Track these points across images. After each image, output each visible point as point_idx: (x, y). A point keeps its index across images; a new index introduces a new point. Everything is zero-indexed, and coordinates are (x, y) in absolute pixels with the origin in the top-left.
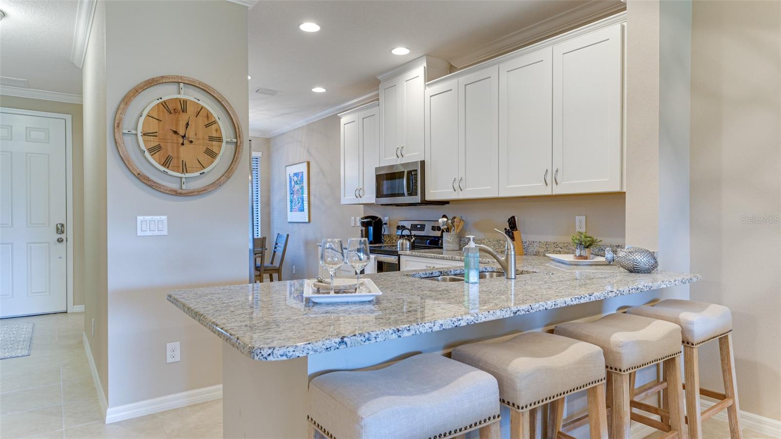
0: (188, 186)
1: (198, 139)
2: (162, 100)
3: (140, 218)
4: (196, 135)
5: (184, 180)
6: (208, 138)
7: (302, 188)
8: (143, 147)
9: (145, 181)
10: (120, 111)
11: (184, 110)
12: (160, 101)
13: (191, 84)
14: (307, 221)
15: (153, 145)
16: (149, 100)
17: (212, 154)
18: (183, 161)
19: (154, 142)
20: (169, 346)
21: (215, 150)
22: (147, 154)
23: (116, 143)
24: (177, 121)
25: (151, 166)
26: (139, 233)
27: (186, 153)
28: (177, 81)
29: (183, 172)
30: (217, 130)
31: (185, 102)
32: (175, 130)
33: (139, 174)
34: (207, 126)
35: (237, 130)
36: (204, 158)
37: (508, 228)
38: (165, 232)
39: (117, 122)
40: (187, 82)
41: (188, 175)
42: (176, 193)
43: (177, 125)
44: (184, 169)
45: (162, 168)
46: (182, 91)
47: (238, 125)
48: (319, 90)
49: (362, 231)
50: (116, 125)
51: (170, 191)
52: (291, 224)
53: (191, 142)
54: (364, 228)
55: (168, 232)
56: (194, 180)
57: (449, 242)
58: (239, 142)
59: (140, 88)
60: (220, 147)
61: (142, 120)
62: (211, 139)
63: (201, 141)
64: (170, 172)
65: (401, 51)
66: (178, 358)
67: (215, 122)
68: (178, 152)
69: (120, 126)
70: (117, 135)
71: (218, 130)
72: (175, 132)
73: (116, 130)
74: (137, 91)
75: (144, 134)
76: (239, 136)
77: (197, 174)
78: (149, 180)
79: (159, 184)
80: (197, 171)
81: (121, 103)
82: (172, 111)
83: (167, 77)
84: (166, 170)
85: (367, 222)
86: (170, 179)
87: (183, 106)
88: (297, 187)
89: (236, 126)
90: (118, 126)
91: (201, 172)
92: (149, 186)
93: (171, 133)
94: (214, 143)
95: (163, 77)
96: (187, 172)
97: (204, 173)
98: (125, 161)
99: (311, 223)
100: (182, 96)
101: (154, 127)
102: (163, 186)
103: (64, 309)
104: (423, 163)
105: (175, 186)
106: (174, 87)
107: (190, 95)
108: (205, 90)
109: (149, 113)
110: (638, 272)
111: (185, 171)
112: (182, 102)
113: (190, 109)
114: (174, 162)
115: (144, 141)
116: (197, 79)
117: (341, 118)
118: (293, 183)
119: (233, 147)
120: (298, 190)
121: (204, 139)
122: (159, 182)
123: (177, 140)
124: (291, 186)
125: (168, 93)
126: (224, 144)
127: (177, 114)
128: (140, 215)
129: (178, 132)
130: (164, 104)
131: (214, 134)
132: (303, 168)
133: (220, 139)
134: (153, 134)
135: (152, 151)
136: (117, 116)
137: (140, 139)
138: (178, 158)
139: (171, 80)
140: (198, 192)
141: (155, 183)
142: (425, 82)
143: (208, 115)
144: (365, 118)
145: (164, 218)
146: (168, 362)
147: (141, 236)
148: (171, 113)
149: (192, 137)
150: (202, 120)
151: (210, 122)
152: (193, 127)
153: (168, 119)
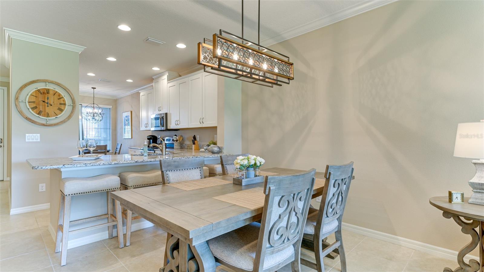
0: (53, 122)
1: (54, 104)
2: (38, 89)
3: (27, 135)
4: (53, 102)
5: (48, 120)
6: (59, 104)
7: (129, 123)
8: (29, 107)
9: (29, 120)
10: (18, 93)
11: (48, 93)
12: (37, 89)
13: (52, 82)
14: (131, 138)
15: (33, 106)
16: (32, 89)
17: (61, 110)
18: (47, 113)
19: (34, 105)
20: (40, 185)
21: (62, 108)
22: (30, 110)
23: (16, 105)
24: (45, 97)
25: (33, 115)
26: (27, 141)
27: (49, 110)
28: (45, 81)
29: (47, 117)
30: (63, 101)
31: (49, 90)
32: (43, 100)
33: (26, 118)
34: (59, 99)
35: (73, 101)
36: (57, 111)
37: (193, 140)
38: (39, 140)
39: (16, 97)
40: (49, 82)
41: (49, 118)
42: (44, 125)
43: (45, 99)
44: (48, 115)
45: (38, 115)
46: (47, 86)
47: (73, 98)
48: (130, 81)
49: (148, 142)
50: (16, 99)
51: (41, 124)
52: (124, 140)
53: (51, 105)
54: (149, 141)
55: (40, 140)
56: (52, 120)
57: (176, 146)
58: (74, 106)
59: (27, 84)
60: (65, 107)
61: (28, 96)
62: (61, 104)
63: (56, 105)
64: (41, 117)
65: (156, 69)
66: (44, 190)
67: (63, 98)
68: (45, 109)
69: (18, 99)
70: (16, 102)
72: (44, 102)
73: (16, 101)
74: (26, 86)
75: (29, 102)
76: (74, 103)
77: (54, 118)
78: (31, 120)
79: (36, 122)
80: (54, 117)
81: (18, 90)
82: (42, 93)
83: (40, 80)
84: (39, 116)
85: (150, 138)
86: (42, 119)
87: (48, 91)
88: (127, 122)
89: (73, 99)
90: (17, 99)
91: (56, 117)
92: (31, 122)
93: (42, 102)
94: (62, 106)
95: (38, 80)
96: (49, 117)
97: (57, 117)
98: (21, 113)
99: (133, 139)
100: (47, 88)
101: (34, 99)
102: (38, 122)
103: (2, 179)
104: (166, 114)
105: (44, 122)
106: (44, 84)
107: (51, 87)
108: (58, 84)
109: (31, 94)
110: (214, 153)
111: (48, 117)
112: (47, 90)
113: (51, 92)
114: (43, 113)
115: (29, 105)
116: (54, 81)
117: (140, 93)
118: (125, 120)
119: (72, 107)
120: (127, 124)
121: (57, 104)
122: (35, 120)
123: (45, 104)
124: (124, 122)
125: (41, 86)
127: (45, 95)
128: (27, 134)
129: (45, 101)
130: (39, 91)
131: (62, 102)
132: (129, 114)
133: (65, 104)
134: (34, 102)
135: (33, 109)
136: (17, 95)
137: (27, 104)
138: (45, 111)
139: (42, 81)
140: (55, 125)
141: (34, 121)
142: (168, 81)
143: (59, 95)
144: (149, 94)
145: (39, 135)
146: (40, 191)
147: (28, 142)
148: (42, 94)
149: (52, 103)
150: (56, 97)
151: (60, 97)
152: (52, 99)
153: (41, 96)
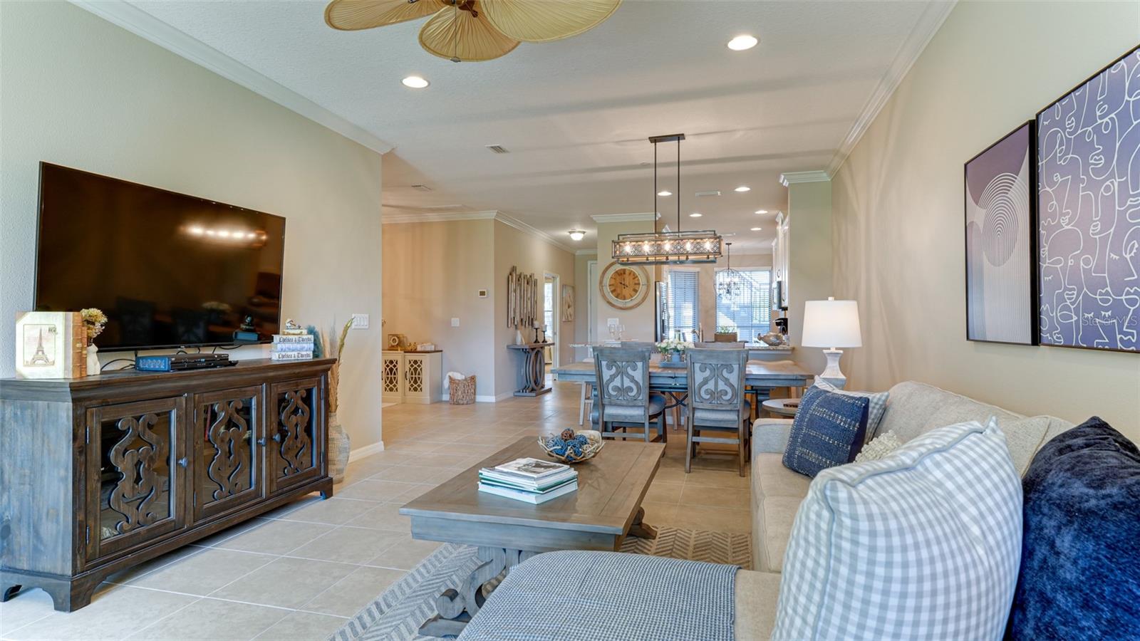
0: (629, 305)
1: (630, 285)
4: (629, 283)
5: (624, 303)
6: (634, 284)
8: (609, 291)
9: (610, 304)
10: (602, 277)
11: (624, 273)
12: (615, 271)
16: (612, 271)
17: (636, 291)
18: (624, 295)
19: (613, 288)
21: (637, 289)
22: (610, 293)
23: (600, 290)
24: (622, 278)
25: (612, 297)
26: (608, 324)
27: (626, 292)
31: (625, 270)
33: (607, 300)
34: (634, 279)
35: (648, 279)
36: (633, 293)
38: (619, 325)
41: (625, 301)
42: (621, 309)
43: (622, 280)
47: (648, 277)
50: (600, 283)
51: (619, 307)
53: (628, 286)
56: (629, 303)
59: (609, 267)
61: (609, 279)
62: (636, 284)
64: (619, 300)
67: (637, 277)
68: (622, 291)
69: (602, 283)
70: (600, 287)
71: (638, 280)
72: (621, 283)
73: (600, 285)
74: (607, 268)
75: (610, 285)
76: (648, 281)
77: (631, 300)
82: (620, 274)
84: (617, 299)
86: (619, 303)
91: (633, 299)
93: (619, 284)
94: (637, 286)
96: (625, 299)
98: (602, 296)
100: (624, 268)
101: (613, 282)
102: (616, 305)
105: (621, 306)
109: (612, 276)
112: (623, 271)
113: (627, 272)
114: (620, 296)
115: (610, 288)
121: (632, 285)
123: (622, 286)
125: (618, 267)
126: (641, 286)
127: (622, 276)
128: (609, 318)
130: (617, 272)
131: (637, 282)
133: (639, 284)
134: (613, 285)
135: (612, 292)
136: (601, 279)
137: (608, 288)
138: (622, 293)
140: (631, 308)
141: (613, 304)
143: (634, 274)
145: (618, 319)
147: (610, 326)
148: (619, 276)
149: (627, 284)
150: (632, 277)
151: (635, 277)
152: (628, 280)
153: (618, 278)
